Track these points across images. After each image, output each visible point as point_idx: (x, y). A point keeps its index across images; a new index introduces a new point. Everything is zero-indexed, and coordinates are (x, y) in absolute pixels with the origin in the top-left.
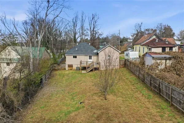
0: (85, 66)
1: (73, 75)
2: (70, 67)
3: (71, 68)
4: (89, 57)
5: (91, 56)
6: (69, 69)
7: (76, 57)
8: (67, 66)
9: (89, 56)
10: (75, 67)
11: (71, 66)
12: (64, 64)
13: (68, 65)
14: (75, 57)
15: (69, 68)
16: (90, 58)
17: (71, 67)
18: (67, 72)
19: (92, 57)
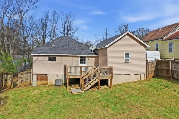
0: (78, 77)
1: (51, 100)
2: (41, 80)
3: (43, 82)
4: (80, 59)
5: (85, 57)
6: (38, 85)
7: (54, 59)
8: (35, 78)
9: (81, 57)
10: (51, 80)
11: (43, 78)
12: (29, 75)
13: (37, 75)
14: (52, 59)
15: (40, 82)
16: (83, 60)
17: (43, 80)
18: (35, 92)
19: (86, 59)
